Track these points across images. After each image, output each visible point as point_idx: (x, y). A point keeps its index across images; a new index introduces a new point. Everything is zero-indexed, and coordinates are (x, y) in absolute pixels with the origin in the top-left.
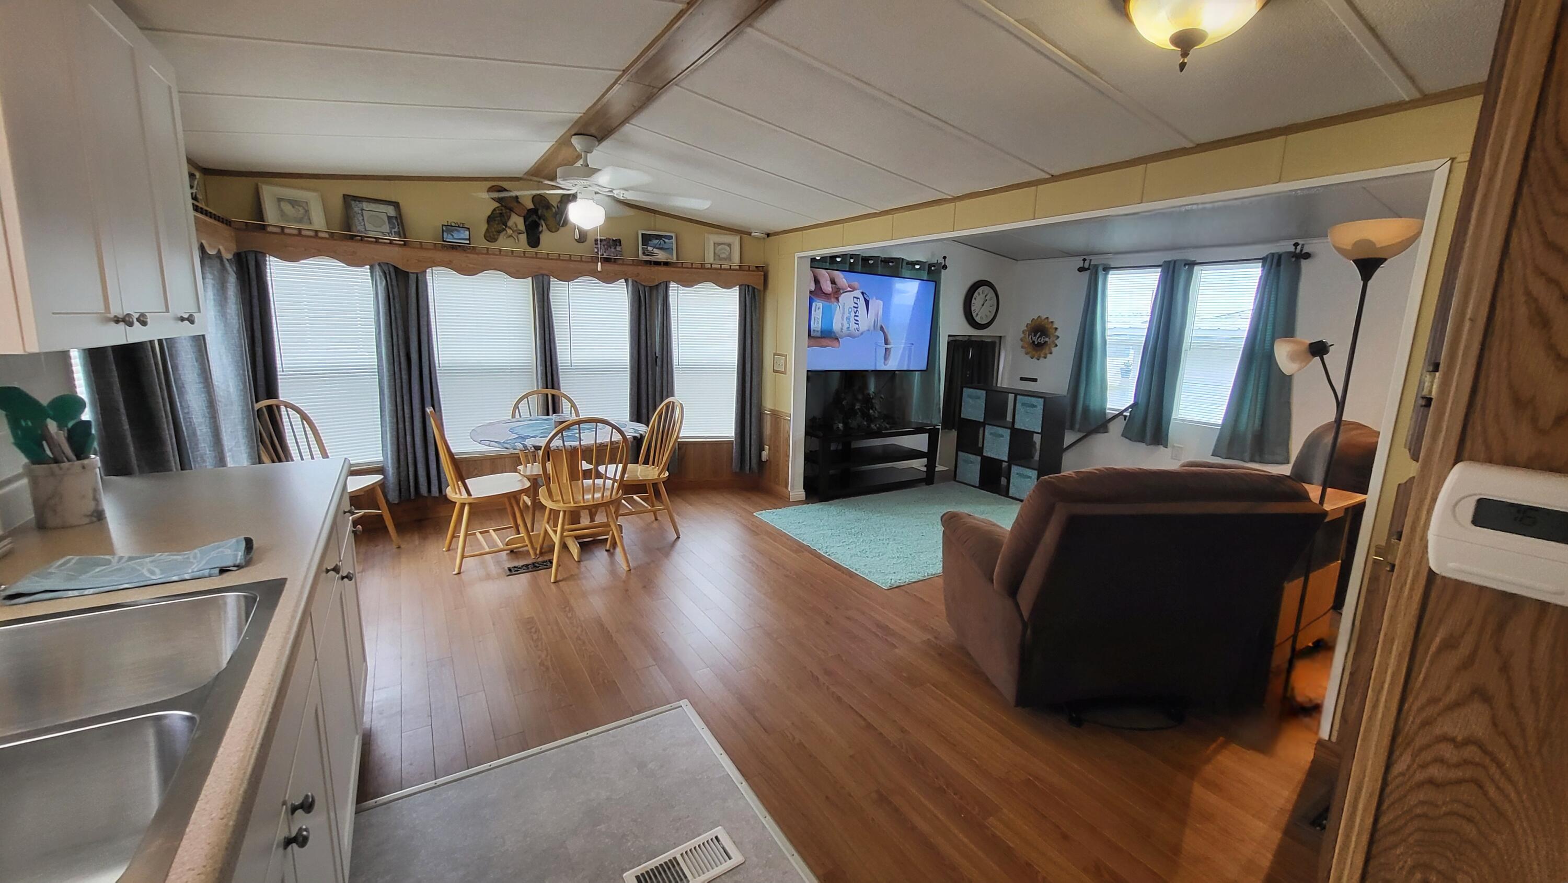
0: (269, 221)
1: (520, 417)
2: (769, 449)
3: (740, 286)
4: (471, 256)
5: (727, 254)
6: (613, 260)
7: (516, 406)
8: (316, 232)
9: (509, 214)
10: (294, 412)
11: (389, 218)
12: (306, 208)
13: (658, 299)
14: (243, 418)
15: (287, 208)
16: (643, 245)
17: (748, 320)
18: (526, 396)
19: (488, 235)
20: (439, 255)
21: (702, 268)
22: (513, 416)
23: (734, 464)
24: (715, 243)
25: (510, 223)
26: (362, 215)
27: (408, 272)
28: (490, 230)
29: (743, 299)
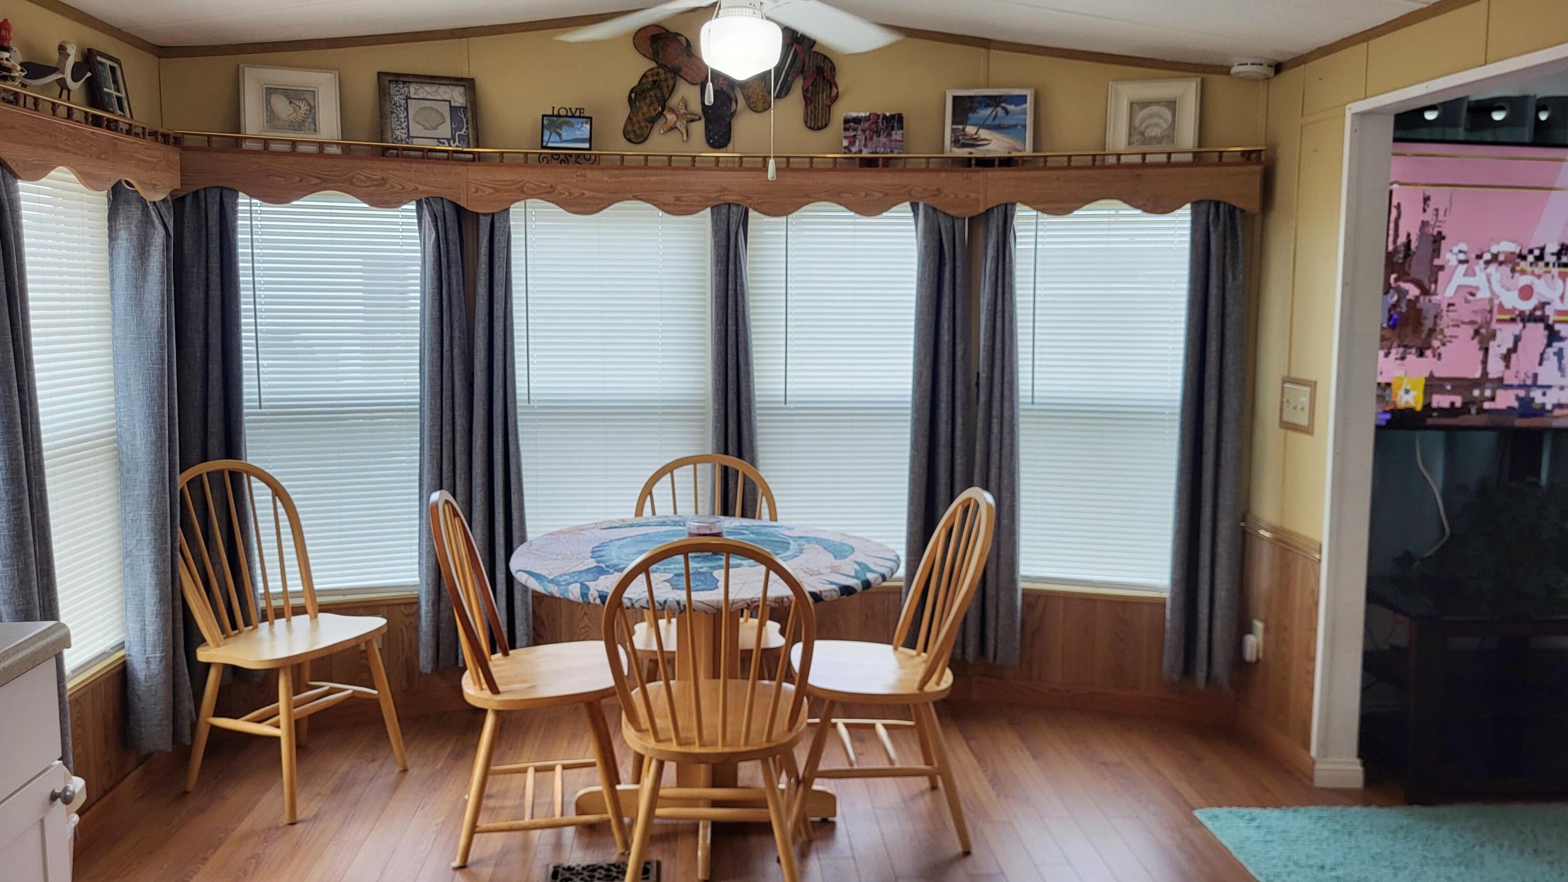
0: (248, 132)
1: (654, 513)
2: (1266, 630)
3: (1195, 204)
4: (590, 174)
5: (1165, 126)
6: (881, 162)
7: (647, 491)
8: (321, 145)
9: (671, 82)
10: (263, 484)
11: (453, 109)
12: (312, 104)
13: (986, 247)
14: (151, 495)
15: (281, 105)
16: (954, 123)
17: (1214, 291)
18: (669, 469)
19: (630, 128)
20: (531, 176)
21: (1093, 166)
22: (639, 512)
23: (1166, 662)
24: (1132, 104)
25: (674, 101)
26: (406, 109)
27: (477, 214)
28: (635, 119)
29: (1201, 238)
